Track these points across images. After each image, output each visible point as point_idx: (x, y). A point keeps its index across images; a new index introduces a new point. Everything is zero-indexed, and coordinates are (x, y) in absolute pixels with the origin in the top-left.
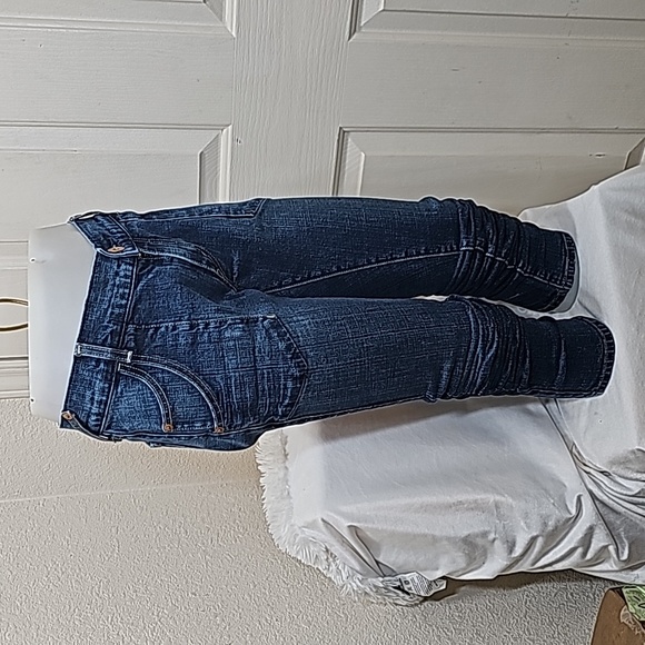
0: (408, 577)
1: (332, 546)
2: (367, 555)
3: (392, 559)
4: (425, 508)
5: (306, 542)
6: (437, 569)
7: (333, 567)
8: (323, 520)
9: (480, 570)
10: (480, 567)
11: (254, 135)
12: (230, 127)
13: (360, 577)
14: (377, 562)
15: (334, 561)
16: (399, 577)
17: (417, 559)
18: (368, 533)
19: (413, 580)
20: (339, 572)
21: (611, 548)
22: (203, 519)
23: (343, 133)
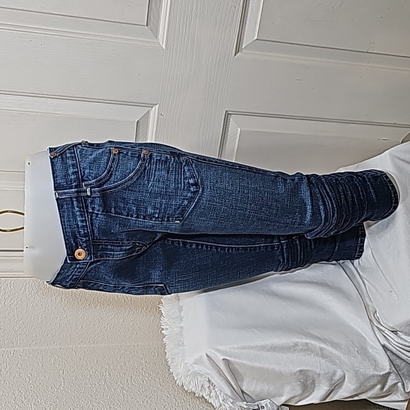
0: (263, 403)
1: (212, 377)
2: (236, 384)
3: (252, 389)
4: (274, 349)
5: (196, 374)
6: (282, 396)
7: (213, 394)
8: (207, 355)
9: (311, 397)
10: (311, 394)
11: (172, 111)
12: (157, 106)
13: (231, 400)
14: (242, 392)
15: (214, 389)
16: (257, 403)
17: (269, 387)
18: (236, 366)
19: (266, 405)
20: (217, 397)
21: (400, 384)
22: (121, 367)
23: (227, 115)
